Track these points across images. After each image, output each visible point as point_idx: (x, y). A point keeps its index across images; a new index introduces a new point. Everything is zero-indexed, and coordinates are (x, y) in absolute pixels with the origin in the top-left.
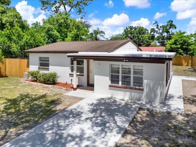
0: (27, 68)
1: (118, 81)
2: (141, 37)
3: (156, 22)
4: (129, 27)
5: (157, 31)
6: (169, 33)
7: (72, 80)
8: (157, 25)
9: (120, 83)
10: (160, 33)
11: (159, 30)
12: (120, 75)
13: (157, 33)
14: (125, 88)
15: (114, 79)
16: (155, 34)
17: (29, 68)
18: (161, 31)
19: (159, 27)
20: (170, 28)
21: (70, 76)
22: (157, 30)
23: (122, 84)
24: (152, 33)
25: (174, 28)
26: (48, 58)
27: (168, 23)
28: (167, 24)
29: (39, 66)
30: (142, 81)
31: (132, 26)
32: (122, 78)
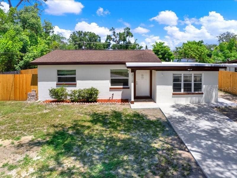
0: (32, 86)
1: (180, 89)
2: (94, 45)
3: (113, 28)
4: (77, 32)
5: (114, 39)
6: (125, 42)
7: (113, 95)
8: (114, 31)
9: (182, 90)
10: (117, 41)
11: (116, 37)
12: (182, 83)
13: (113, 41)
14: (187, 94)
15: (176, 87)
16: (111, 42)
17: (37, 85)
18: (118, 39)
19: (116, 34)
20: (127, 36)
21: (110, 91)
22: (113, 37)
23: (184, 91)
24: (108, 41)
25: (131, 37)
26: (75, 71)
27: (125, 30)
28: (124, 32)
29: (57, 81)
30: (201, 86)
31: (82, 31)
32: (184, 86)
